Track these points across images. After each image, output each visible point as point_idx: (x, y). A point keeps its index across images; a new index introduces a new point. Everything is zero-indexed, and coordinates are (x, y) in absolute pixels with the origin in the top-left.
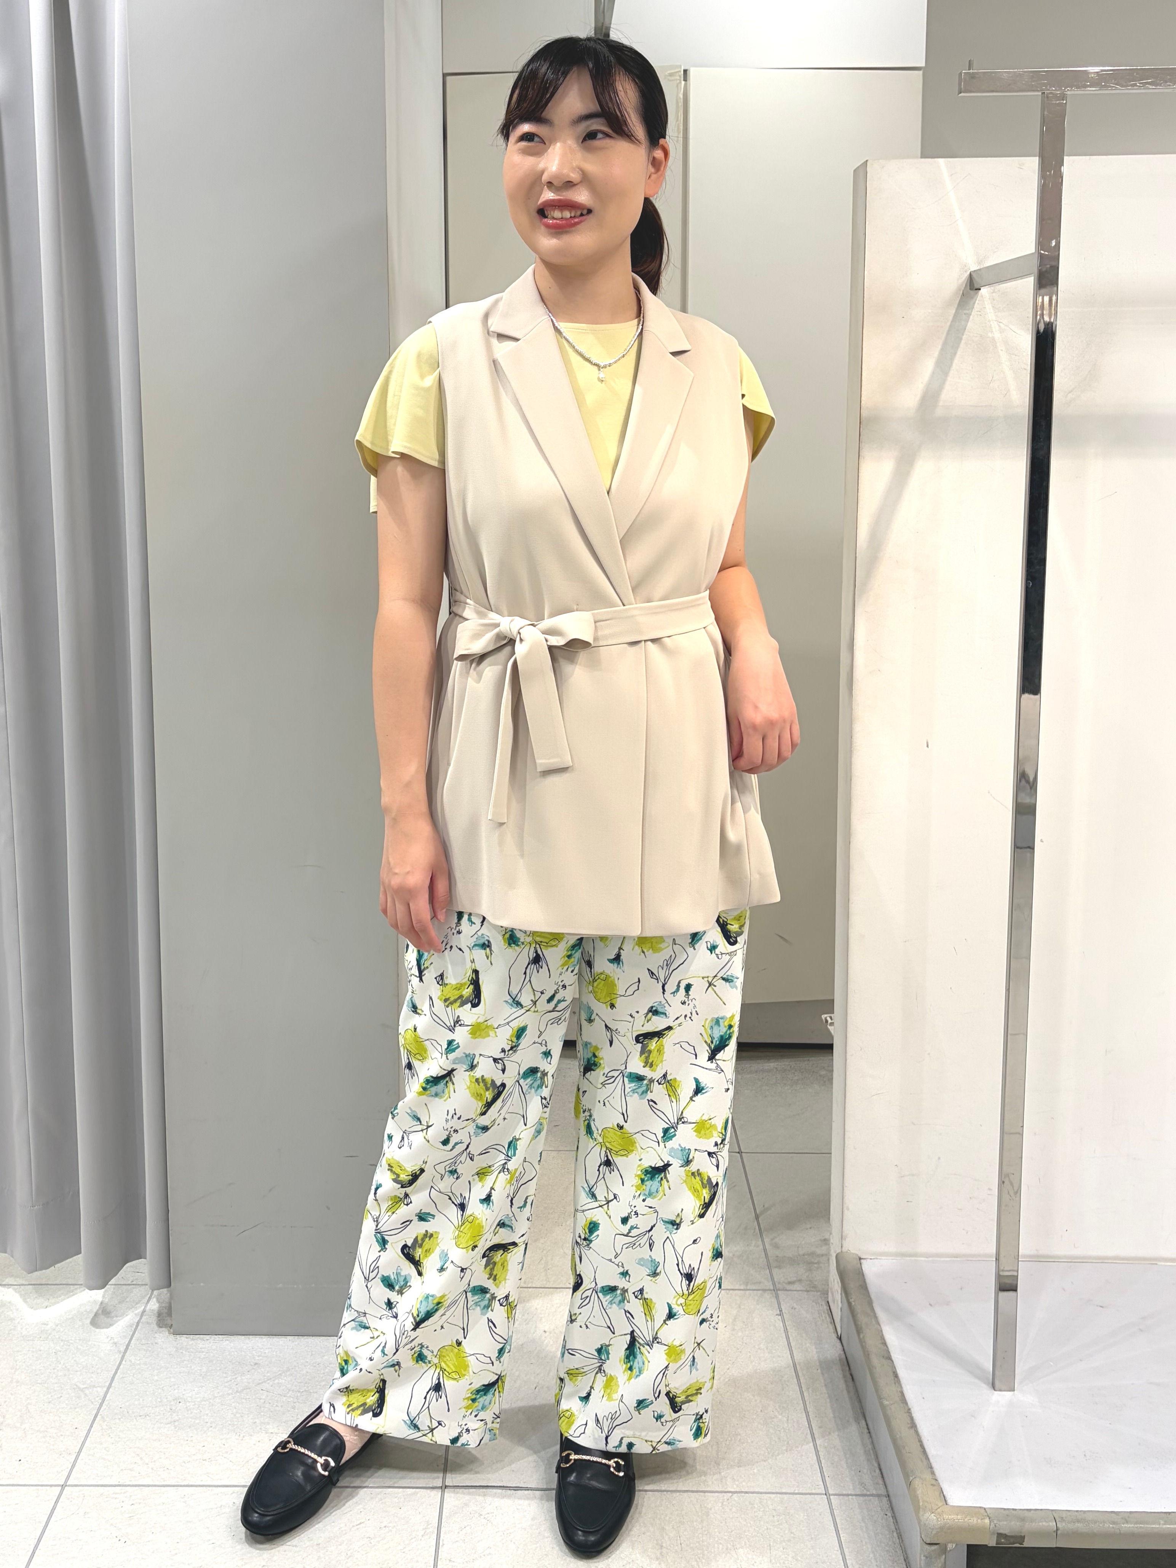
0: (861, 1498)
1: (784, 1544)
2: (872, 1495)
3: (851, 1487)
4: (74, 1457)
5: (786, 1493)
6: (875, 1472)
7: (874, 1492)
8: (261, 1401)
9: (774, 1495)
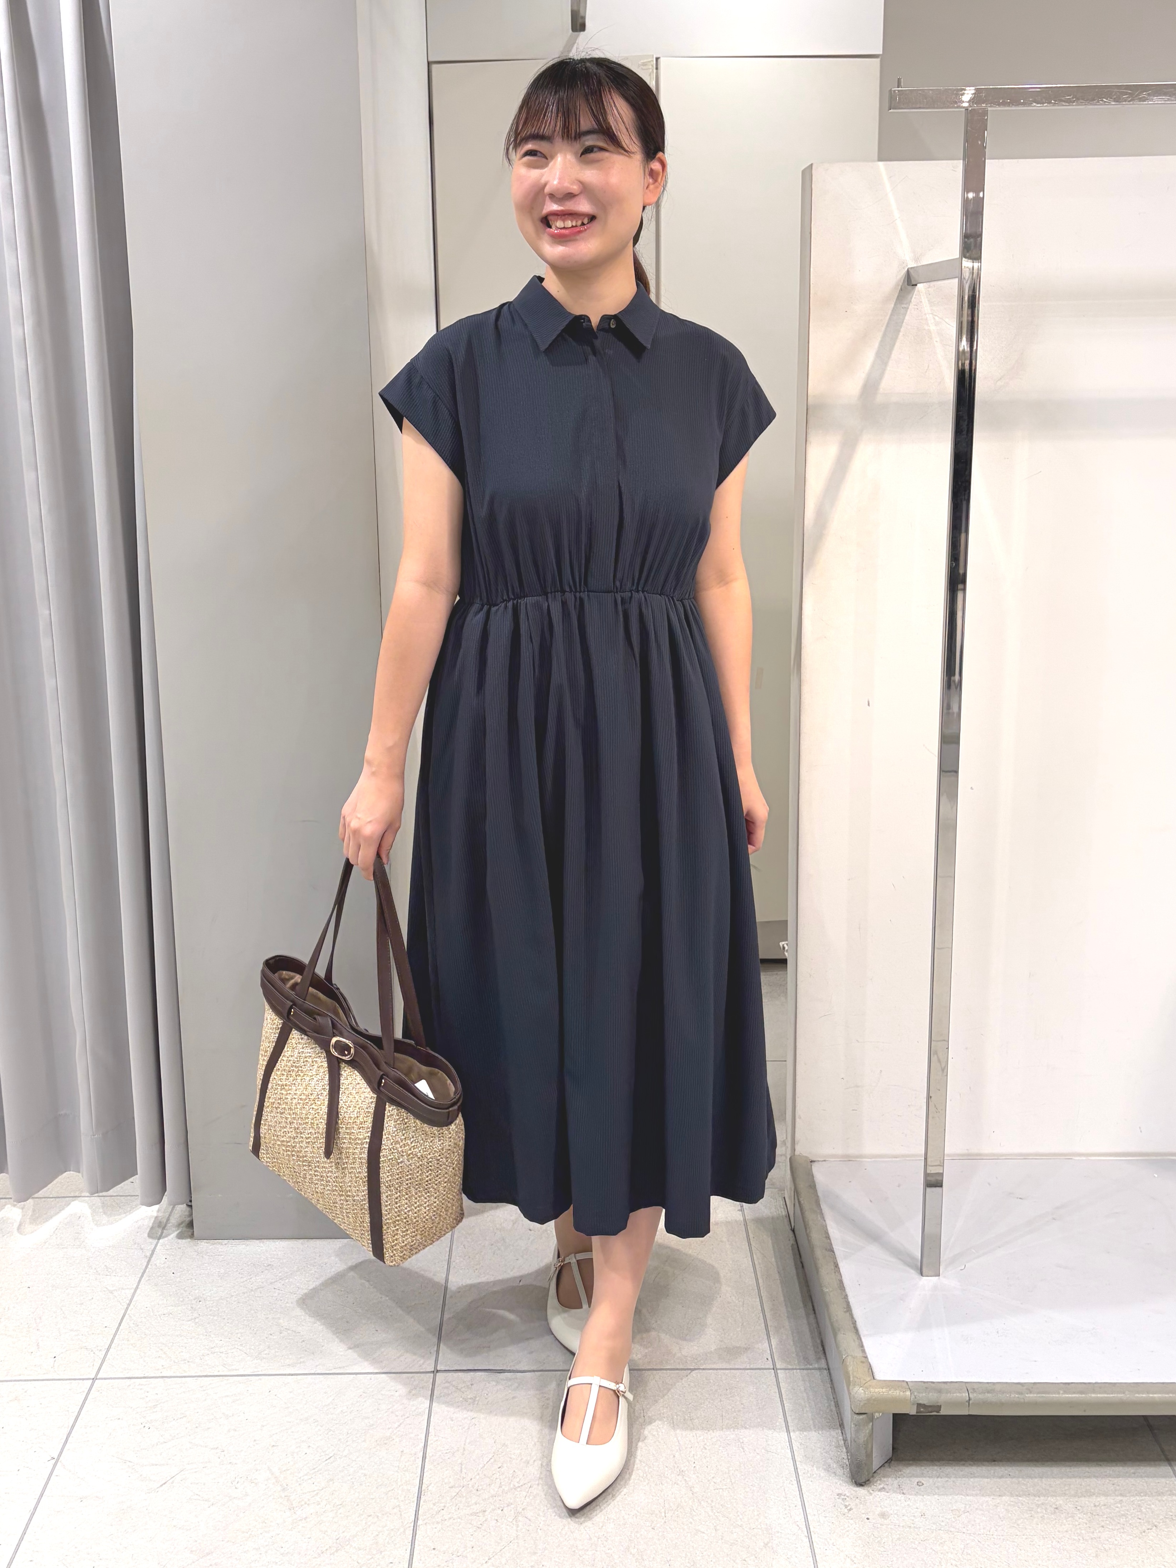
0: (804, 1371)
3: (796, 1362)
4: (103, 1354)
6: (818, 1348)
7: (817, 1366)
8: (273, 1298)
9: (727, 1371)
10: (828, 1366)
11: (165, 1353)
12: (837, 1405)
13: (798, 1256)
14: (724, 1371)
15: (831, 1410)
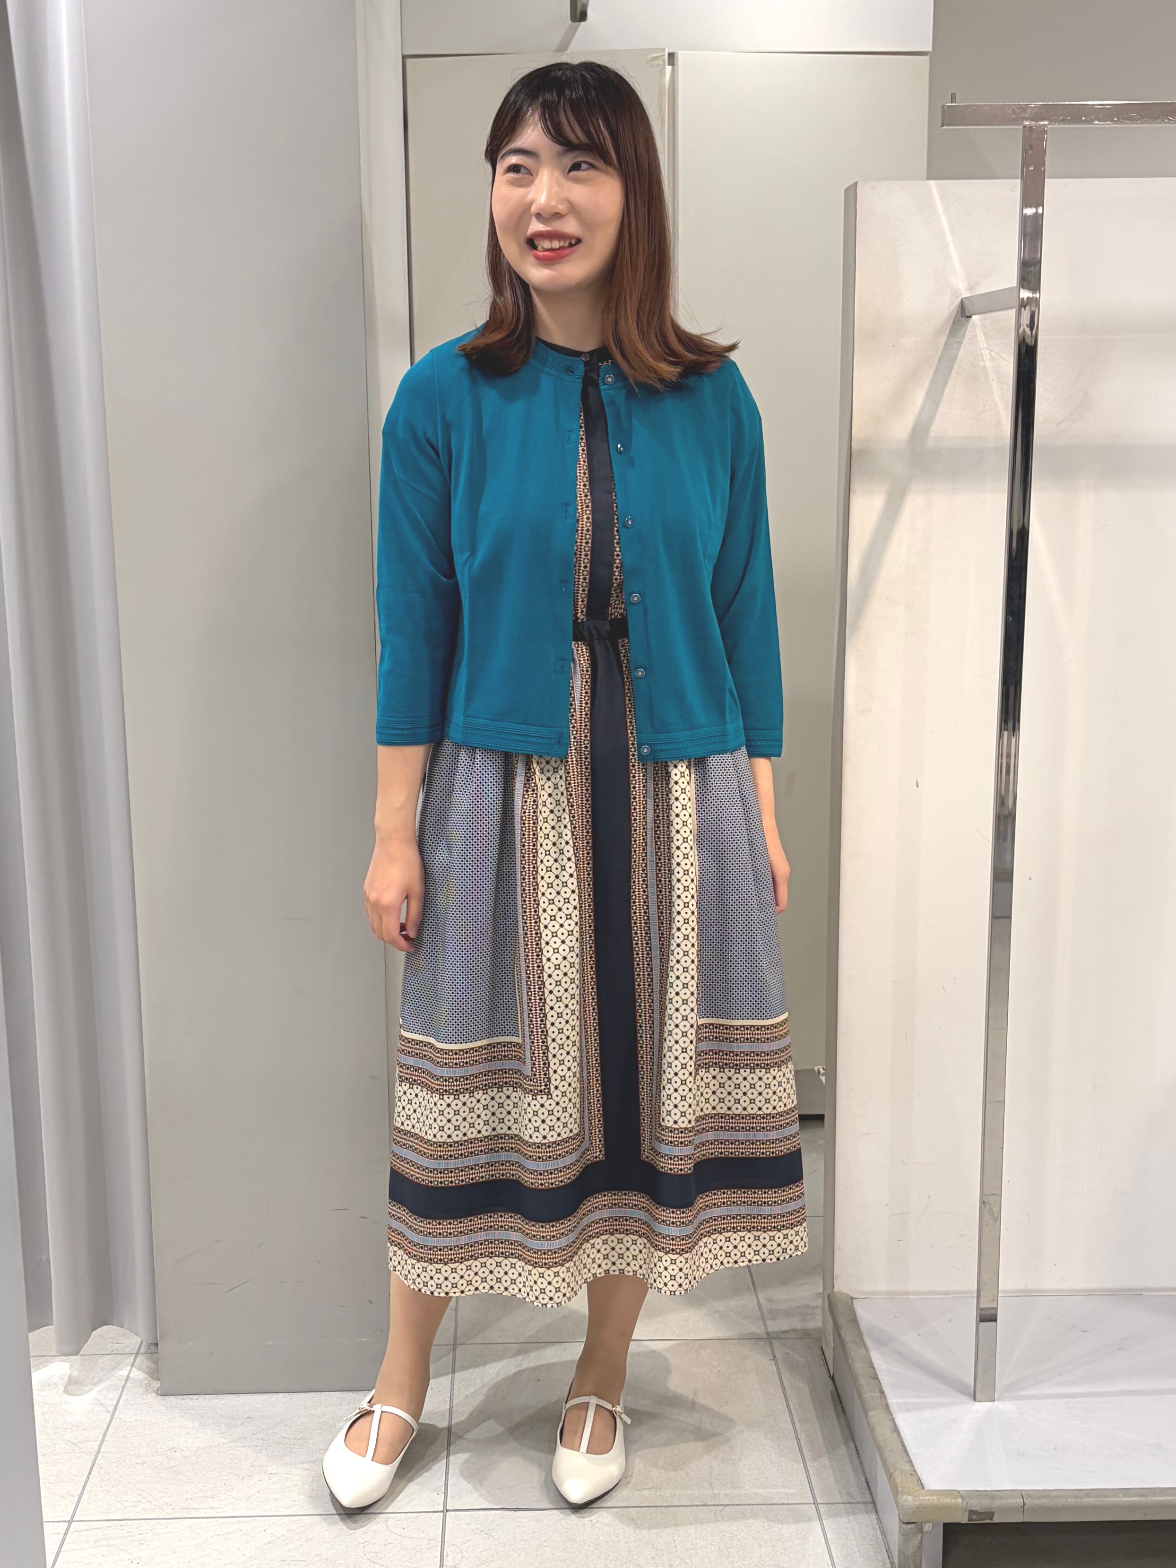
0: (848, 1506)
1: (773, 1543)
2: (859, 1503)
3: (839, 1497)
4: (76, 1499)
5: (776, 1504)
6: (862, 1484)
7: (861, 1500)
8: (259, 1448)
9: (764, 1506)
10: (873, 1499)
11: (144, 1498)
12: (883, 1533)
13: (838, 1402)
14: (760, 1506)
15: (877, 1539)
